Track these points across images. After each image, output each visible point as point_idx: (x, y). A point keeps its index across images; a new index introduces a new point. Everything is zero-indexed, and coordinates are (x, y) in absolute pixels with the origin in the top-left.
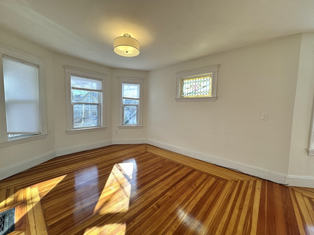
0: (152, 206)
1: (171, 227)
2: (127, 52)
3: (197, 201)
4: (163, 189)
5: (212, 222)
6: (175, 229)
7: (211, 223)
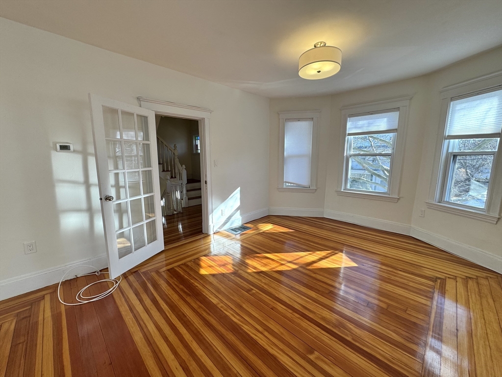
0: (254, 289)
1: (222, 303)
2: (319, 72)
3: (264, 345)
4: (289, 300)
5: (219, 353)
6: (219, 306)
7: (217, 351)
